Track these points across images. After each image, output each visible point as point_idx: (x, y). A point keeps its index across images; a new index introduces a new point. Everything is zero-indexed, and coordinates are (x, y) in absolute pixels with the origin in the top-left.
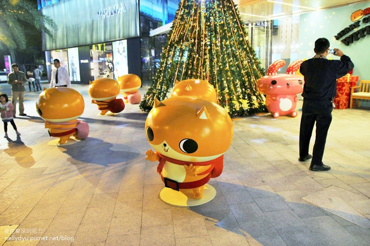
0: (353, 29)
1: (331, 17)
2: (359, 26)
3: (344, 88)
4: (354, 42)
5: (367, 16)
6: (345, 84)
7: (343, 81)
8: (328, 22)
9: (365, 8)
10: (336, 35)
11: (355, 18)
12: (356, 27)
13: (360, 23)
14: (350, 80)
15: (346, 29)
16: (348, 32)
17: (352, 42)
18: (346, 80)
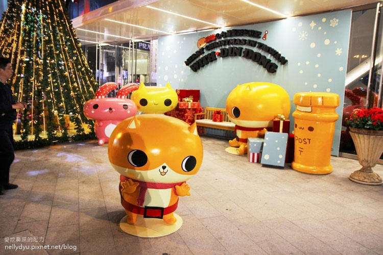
0: (199, 56)
1: (182, 42)
2: (204, 53)
3: (186, 114)
4: (201, 68)
5: (208, 44)
6: (188, 110)
7: (184, 107)
8: (180, 47)
9: (207, 36)
10: (186, 60)
11: (200, 45)
12: (201, 54)
13: (205, 51)
14: (191, 106)
15: (193, 55)
16: (195, 58)
17: (199, 69)
18: (188, 106)
